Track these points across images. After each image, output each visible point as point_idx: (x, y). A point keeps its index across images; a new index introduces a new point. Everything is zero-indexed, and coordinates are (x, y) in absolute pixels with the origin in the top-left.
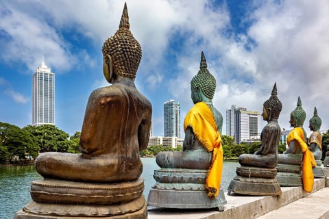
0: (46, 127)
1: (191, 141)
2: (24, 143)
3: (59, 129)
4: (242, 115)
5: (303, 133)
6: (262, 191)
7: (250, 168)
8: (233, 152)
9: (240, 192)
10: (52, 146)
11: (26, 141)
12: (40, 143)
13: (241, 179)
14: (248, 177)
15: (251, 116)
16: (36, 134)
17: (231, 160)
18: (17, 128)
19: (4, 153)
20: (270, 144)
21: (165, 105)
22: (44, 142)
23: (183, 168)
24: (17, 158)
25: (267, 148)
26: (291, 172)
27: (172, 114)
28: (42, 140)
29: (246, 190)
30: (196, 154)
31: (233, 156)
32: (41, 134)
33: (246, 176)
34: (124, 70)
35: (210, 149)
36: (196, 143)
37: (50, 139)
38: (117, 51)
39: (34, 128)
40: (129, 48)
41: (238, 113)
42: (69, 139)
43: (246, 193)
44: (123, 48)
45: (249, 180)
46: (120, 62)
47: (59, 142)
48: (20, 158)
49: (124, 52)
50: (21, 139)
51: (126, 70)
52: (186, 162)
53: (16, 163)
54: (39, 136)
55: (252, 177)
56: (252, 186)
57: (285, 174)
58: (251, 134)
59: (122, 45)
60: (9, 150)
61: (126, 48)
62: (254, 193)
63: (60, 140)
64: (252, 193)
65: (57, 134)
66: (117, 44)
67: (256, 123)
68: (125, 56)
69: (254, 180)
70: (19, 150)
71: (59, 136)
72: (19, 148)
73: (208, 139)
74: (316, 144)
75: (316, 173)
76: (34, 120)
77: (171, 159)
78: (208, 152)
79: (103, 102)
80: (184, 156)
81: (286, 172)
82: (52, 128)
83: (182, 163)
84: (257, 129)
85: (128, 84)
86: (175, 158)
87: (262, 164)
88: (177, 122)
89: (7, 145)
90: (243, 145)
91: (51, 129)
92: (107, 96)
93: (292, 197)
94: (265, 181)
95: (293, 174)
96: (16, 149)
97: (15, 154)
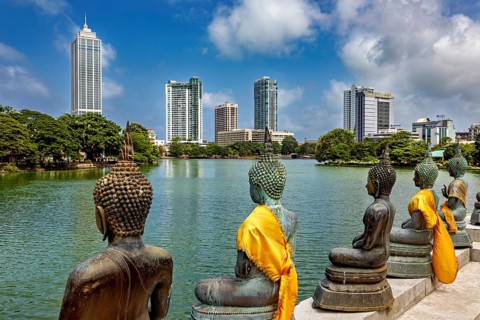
0: (90, 116)
1: (244, 270)
2: (59, 139)
3: (108, 119)
4: (366, 98)
5: (432, 199)
6: (362, 305)
7: (345, 271)
8: (352, 153)
9: (329, 307)
10: (98, 143)
11: (62, 137)
12: (81, 139)
13: (332, 286)
14: (341, 283)
15: (380, 100)
16: (76, 127)
17: (350, 165)
18: (50, 118)
19: (33, 153)
20: (375, 235)
21: (256, 84)
22: (86, 138)
23: (233, 306)
24: (50, 159)
25: (370, 242)
26: (413, 256)
27: (266, 97)
28: (84, 135)
29: (338, 304)
30: (253, 286)
31: (353, 159)
32: (82, 126)
33: (338, 282)
34: (124, 228)
35: (275, 278)
36: (253, 271)
37: (95, 133)
38: (111, 203)
39: (73, 118)
40: (130, 198)
41: (360, 96)
42: (121, 133)
43: (337, 308)
44: (120, 200)
45: (343, 288)
46: (117, 218)
47: (107, 138)
48: (54, 159)
49: (122, 205)
50: (55, 133)
51: (127, 227)
52: (238, 298)
53: (48, 167)
54: (79, 130)
55: (348, 283)
56: (348, 297)
57: (403, 259)
58: (380, 126)
59: (118, 195)
60: (40, 148)
61: (124, 199)
62: (350, 309)
63: (109, 134)
64: (346, 308)
65: (105, 127)
66: (112, 193)
67: (388, 111)
68: (124, 210)
69: (351, 288)
70: (52, 149)
71: (107, 130)
72: (53, 145)
73: (271, 265)
74: (457, 199)
75: (457, 241)
76: (74, 106)
77: (216, 294)
78: (271, 282)
79: (86, 290)
80: (235, 290)
81: (405, 256)
82: (97, 117)
83: (231, 300)
84: (388, 118)
85: (130, 248)
86: (222, 292)
87: (364, 264)
88: (272, 109)
89: (37, 141)
90: (367, 144)
91: (96, 120)
92: (92, 281)
93: (412, 298)
94: (367, 288)
95: (416, 259)
96: (49, 148)
97: (47, 155)
